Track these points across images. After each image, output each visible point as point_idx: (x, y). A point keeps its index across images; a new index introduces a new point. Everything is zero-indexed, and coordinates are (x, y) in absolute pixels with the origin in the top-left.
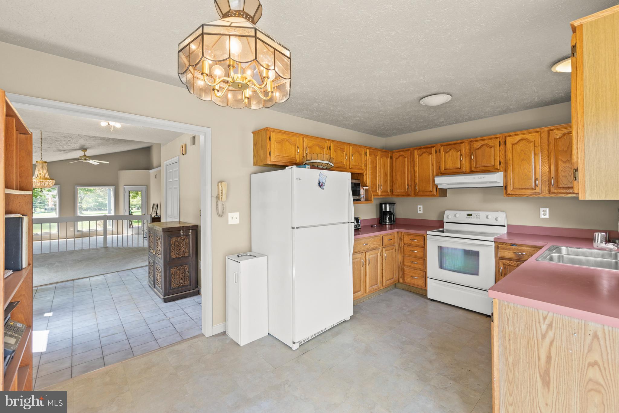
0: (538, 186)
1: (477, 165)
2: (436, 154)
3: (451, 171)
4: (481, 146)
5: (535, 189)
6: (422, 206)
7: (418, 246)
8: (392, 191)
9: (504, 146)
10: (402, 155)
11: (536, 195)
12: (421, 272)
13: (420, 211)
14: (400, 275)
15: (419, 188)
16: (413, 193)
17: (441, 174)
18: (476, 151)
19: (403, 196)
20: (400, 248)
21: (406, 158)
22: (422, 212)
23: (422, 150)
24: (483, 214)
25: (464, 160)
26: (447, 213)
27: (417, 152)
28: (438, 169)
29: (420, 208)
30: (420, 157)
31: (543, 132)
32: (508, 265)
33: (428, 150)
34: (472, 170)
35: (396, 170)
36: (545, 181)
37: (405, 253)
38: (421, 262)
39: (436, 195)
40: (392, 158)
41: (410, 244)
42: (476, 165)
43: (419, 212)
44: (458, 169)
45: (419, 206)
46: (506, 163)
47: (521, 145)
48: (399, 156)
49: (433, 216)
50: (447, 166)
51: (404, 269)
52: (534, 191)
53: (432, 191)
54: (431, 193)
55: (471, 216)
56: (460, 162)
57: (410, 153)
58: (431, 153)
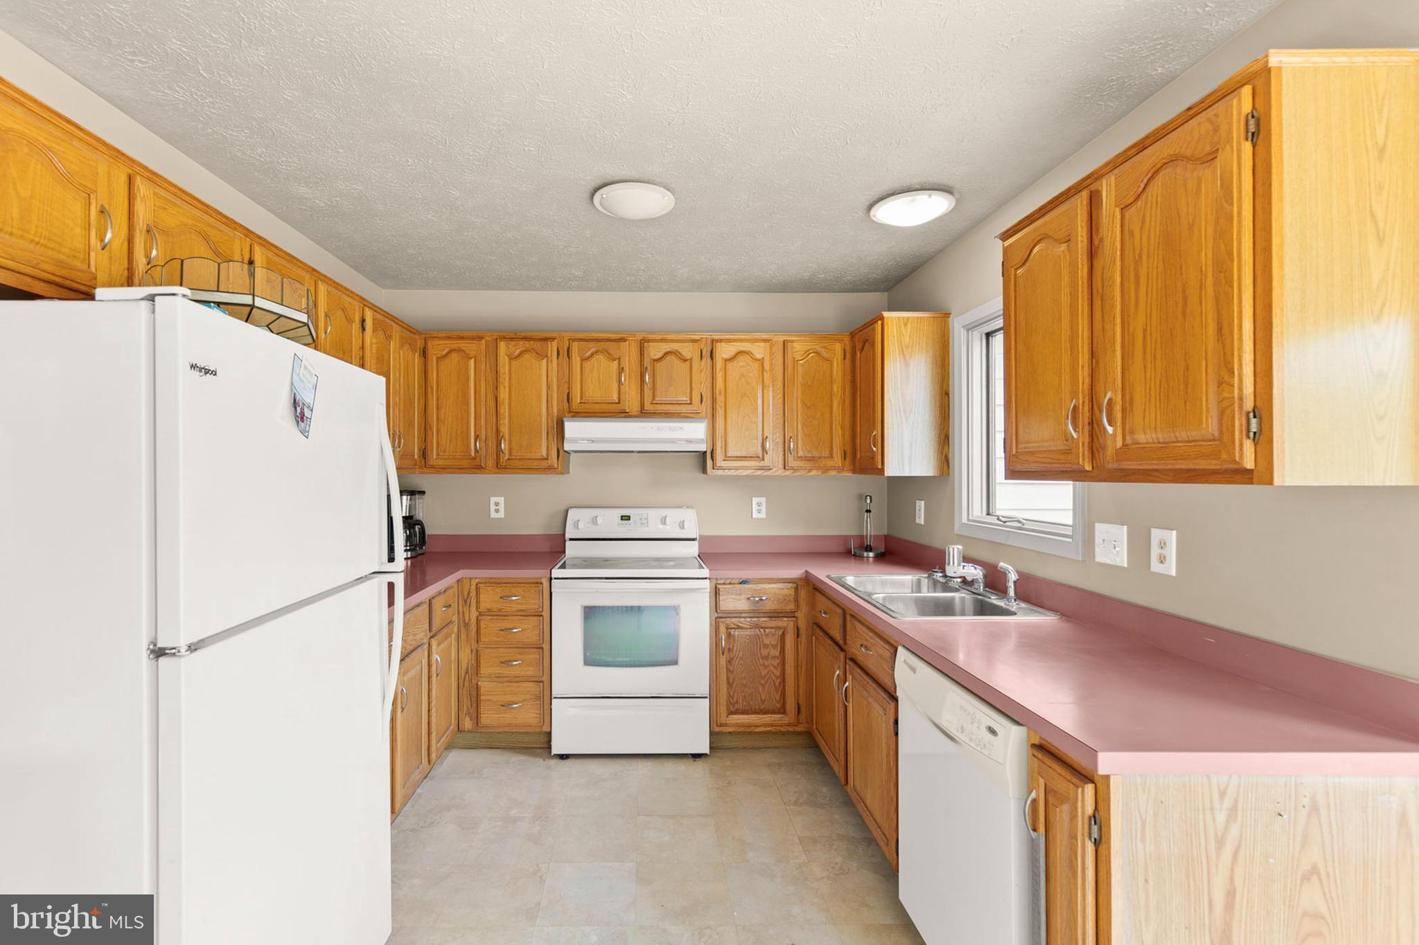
0: (768, 452)
1: (656, 399)
2: (558, 358)
3: (597, 408)
4: (666, 354)
5: (763, 459)
6: (503, 498)
7: (524, 614)
8: (424, 454)
9: (709, 360)
10: (459, 350)
11: (762, 471)
12: (531, 684)
13: (497, 511)
15: (510, 450)
16: (491, 462)
17: (570, 415)
18: (654, 365)
19: (461, 470)
20: (467, 625)
21: (472, 360)
22: (501, 515)
23: (521, 343)
24: (654, 515)
25: (627, 382)
26: (573, 515)
27: (507, 346)
28: (563, 401)
29: (497, 504)
30: (513, 363)
31: (776, 342)
32: (735, 629)
33: (537, 345)
34: (645, 408)
35: (437, 392)
36: (778, 442)
37: (483, 639)
38: (532, 656)
39: (557, 468)
40: (424, 353)
41: (500, 610)
42: (653, 399)
43: (493, 515)
44: (614, 405)
45: (493, 500)
46: (714, 400)
47: (741, 364)
48: (449, 352)
49: (533, 524)
50: (587, 395)
51: (478, 688)
52: (762, 464)
53: (547, 459)
54: (544, 464)
55: (629, 519)
56: (617, 387)
57: (483, 347)
58: (547, 356)
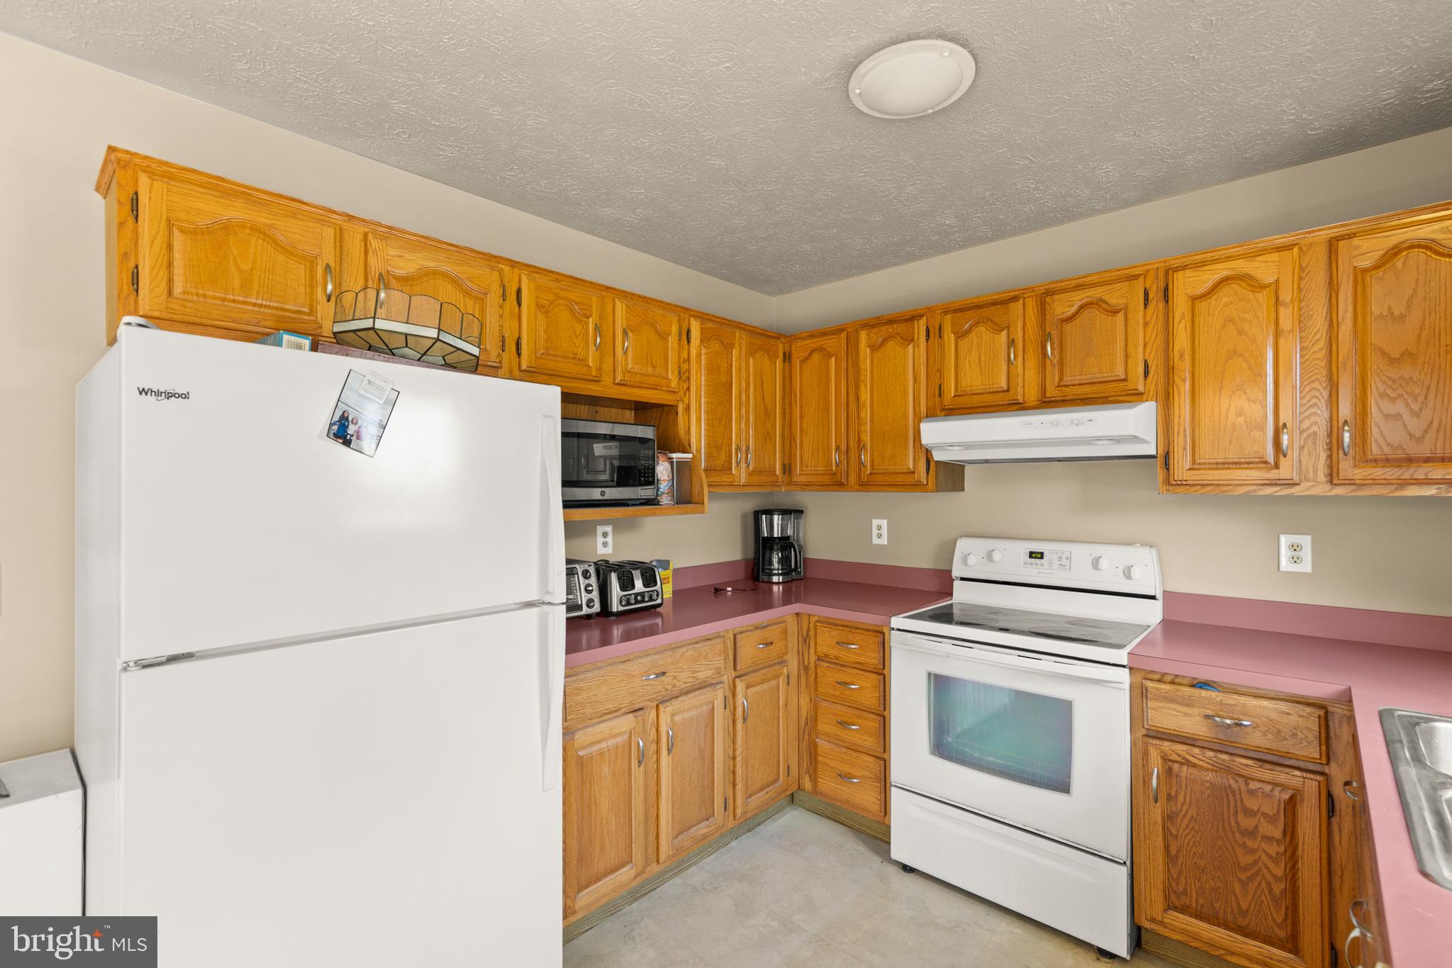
0: (1289, 453)
1: (1065, 379)
2: (927, 340)
3: (977, 400)
4: (1082, 307)
5: (1277, 466)
6: (886, 521)
7: (862, 668)
8: (787, 469)
9: (1161, 305)
10: (821, 349)
11: (1277, 488)
12: (871, 759)
13: (879, 536)
14: (805, 766)
15: (872, 462)
16: (853, 479)
17: (943, 413)
18: (1062, 327)
19: (824, 487)
20: (806, 669)
21: (833, 359)
22: (884, 541)
23: (883, 328)
24: (1081, 554)
25: (1020, 359)
26: (963, 546)
27: (868, 335)
28: (934, 395)
29: (879, 528)
30: (878, 354)
31: (1311, 245)
32: (1182, 764)
33: (901, 328)
34: (1047, 395)
35: (800, 400)
36: (1315, 434)
37: (821, 689)
38: (871, 724)
39: (927, 484)
40: (787, 358)
41: (837, 658)
42: (1061, 379)
43: (876, 541)
44: (1001, 395)
45: (875, 522)
46: (1169, 370)
47: (1225, 300)
48: (811, 353)
49: (919, 558)
50: (964, 384)
51: (816, 746)
52: (1273, 474)
53: (913, 473)
54: (909, 479)
55: (1042, 557)
56: (1006, 368)
57: (843, 343)
58: (913, 340)
